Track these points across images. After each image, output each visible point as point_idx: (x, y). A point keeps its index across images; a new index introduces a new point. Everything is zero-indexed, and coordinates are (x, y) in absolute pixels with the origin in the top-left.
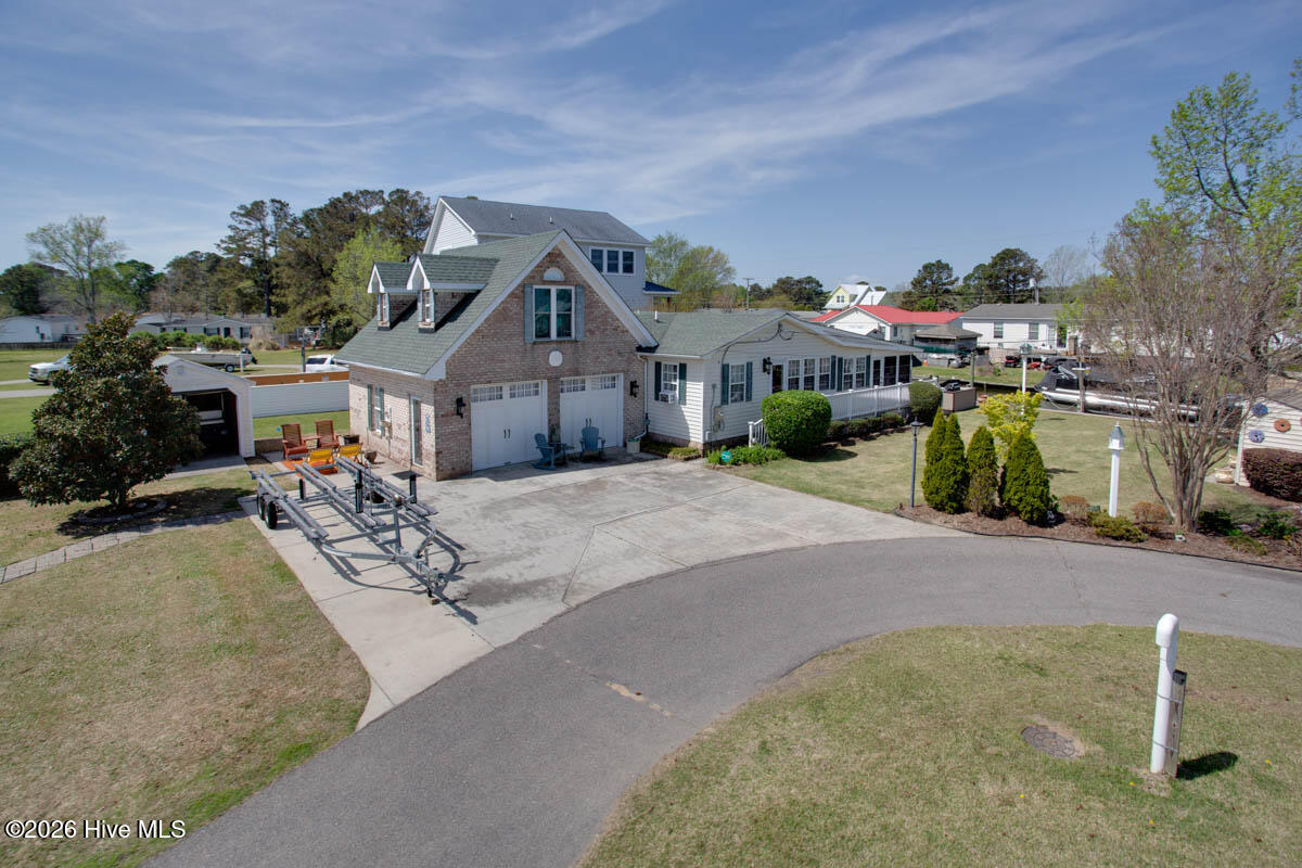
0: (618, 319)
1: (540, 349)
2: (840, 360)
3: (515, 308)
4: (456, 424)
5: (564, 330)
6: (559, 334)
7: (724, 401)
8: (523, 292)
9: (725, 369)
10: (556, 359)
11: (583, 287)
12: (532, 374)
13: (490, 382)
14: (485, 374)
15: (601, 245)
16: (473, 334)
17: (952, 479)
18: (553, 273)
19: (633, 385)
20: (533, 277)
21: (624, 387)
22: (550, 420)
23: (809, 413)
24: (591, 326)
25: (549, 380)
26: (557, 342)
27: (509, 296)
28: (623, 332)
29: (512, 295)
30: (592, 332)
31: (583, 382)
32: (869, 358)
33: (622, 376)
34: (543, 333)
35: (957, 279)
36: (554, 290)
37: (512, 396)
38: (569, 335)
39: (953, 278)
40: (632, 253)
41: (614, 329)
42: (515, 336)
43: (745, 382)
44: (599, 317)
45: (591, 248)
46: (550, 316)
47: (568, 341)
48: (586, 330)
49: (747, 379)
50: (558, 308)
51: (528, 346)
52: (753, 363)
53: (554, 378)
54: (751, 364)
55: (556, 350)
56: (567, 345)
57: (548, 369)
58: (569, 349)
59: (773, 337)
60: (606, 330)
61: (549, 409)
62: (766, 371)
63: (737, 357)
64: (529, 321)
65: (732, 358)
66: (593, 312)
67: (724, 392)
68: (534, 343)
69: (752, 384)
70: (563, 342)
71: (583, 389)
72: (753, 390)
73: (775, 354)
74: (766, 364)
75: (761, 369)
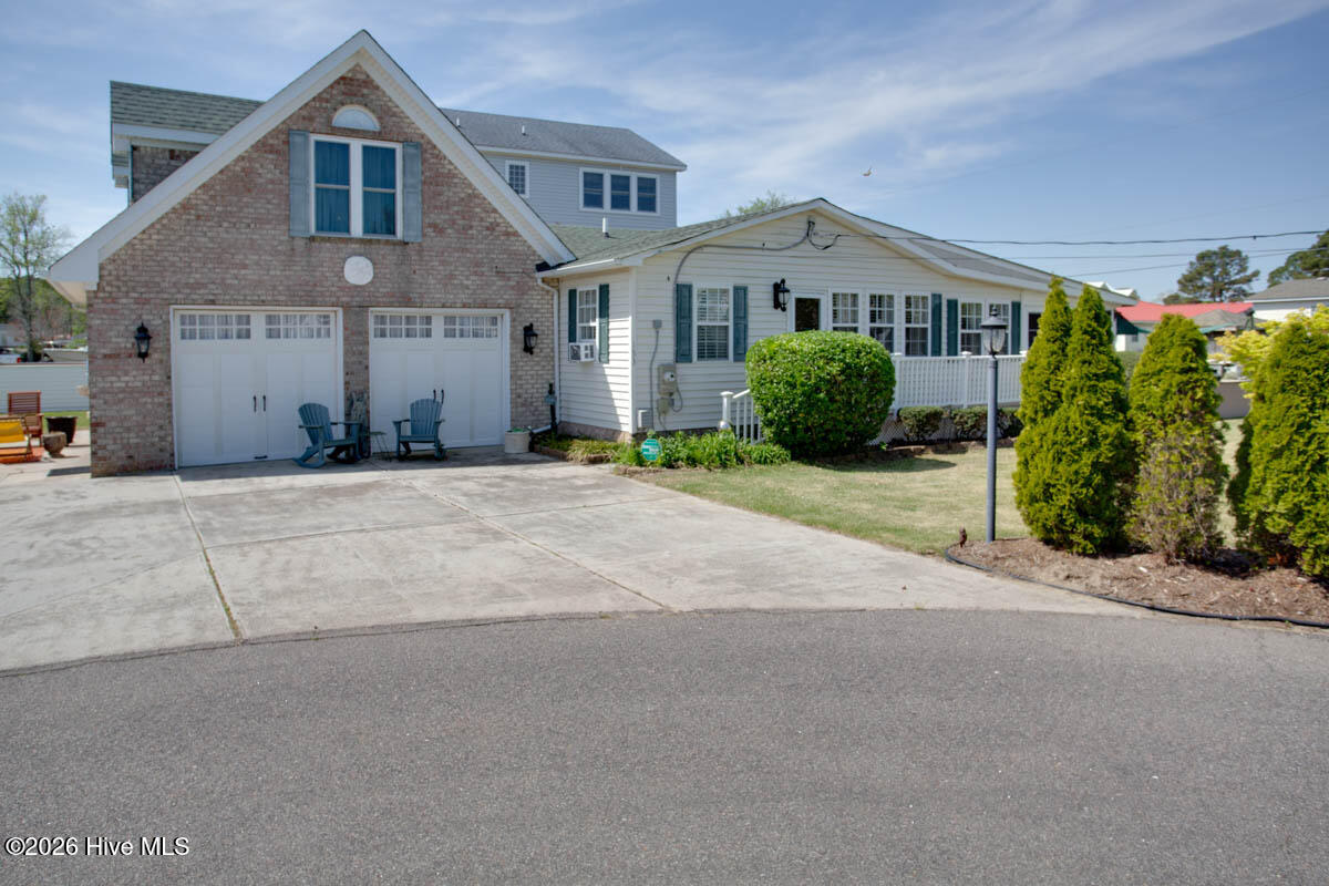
0: (495, 211)
1: (325, 251)
2: (952, 304)
3: (268, 171)
4: (134, 376)
5: (382, 219)
6: (369, 227)
7: (682, 355)
8: (287, 143)
9: (683, 294)
10: (358, 271)
11: (424, 150)
12: (308, 295)
13: (213, 302)
14: (204, 286)
16: (174, 210)
17: (1088, 458)
18: (352, 115)
19: (529, 331)
20: (311, 119)
21: (512, 337)
22: (346, 383)
23: (835, 368)
24: (440, 218)
25: (347, 308)
26: (360, 241)
27: (256, 147)
28: (507, 234)
29: (263, 146)
30: (439, 230)
31: (428, 320)
32: (1017, 307)
33: (507, 313)
34: (333, 216)
35: (1256, 274)
36: (356, 148)
37: (271, 334)
38: (392, 231)
39: (1249, 272)
41: (488, 229)
42: (269, 222)
43: (730, 324)
44: (455, 204)
45: (582, 170)
46: (347, 193)
47: (387, 242)
48: (430, 225)
49: (735, 317)
50: (367, 181)
51: (300, 244)
52: (750, 289)
53: (356, 306)
54: (745, 289)
55: (360, 255)
56: (386, 250)
57: (341, 289)
58: (390, 256)
59: (796, 245)
60: (471, 227)
61: (346, 364)
62: (782, 307)
63: (713, 274)
64: (300, 196)
65: (699, 275)
66: (441, 194)
67: (681, 338)
68: (311, 238)
69: (746, 329)
70: (376, 242)
71: (427, 334)
72: (748, 340)
73: (802, 277)
74: (782, 291)
75: (770, 302)
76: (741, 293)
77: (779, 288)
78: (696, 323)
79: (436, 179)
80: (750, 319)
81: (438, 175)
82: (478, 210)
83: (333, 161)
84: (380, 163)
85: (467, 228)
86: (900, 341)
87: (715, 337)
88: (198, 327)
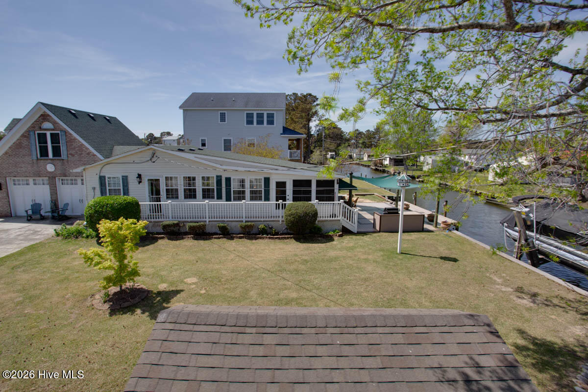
0: (88, 149)
1: (42, 163)
3: (25, 142)
5: (57, 152)
6: (54, 155)
8: (30, 134)
10: (50, 168)
11: (66, 132)
12: (39, 174)
13: (15, 177)
14: (12, 173)
18: (47, 125)
20: (34, 127)
22: (51, 197)
24: (73, 152)
26: (51, 160)
27: (21, 136)
29: (23, 136)
30: (72, 155)
34: (44, 152)
36: (48, 134)
37: (35, 184)
38: (60, 156)
40: (273, 114)
41: (87, 154)
42: (26, 155)
43: (121, 188)
44: (77, 147)
45: (245, 112)
46: (47, 146)
47: (58, 159)
48: (70, 154)
49: (123, 186)
50: (52, 143)
51: (35, 161)
52: (129, 176)
53: (52, 178)
54: (127, 177)
55: (51, 163)
56: (58, 162)
57: (47, 173)
58: (59, 163)
59: (148, 161)
60: (82, 154)
61: (51, 193)
62: (140, 182)
63: (114, 172)
64: (33, 148)
65: (108, 172)
66: (72, 145)
67: (103, 193)
68: (38, 159)
69: (128, 189)
70: (55, 159)
71: (76, 184)
72: (130, 193)
73: (151, 171)
74: (137, 178)
75: (136, 181)
76: (125, 179)
77: (139, 176)
78: (108, 188)
79: (70, 141)
80: (129, 186)
81: (71, 139)
82: (84, 149)
83: (42, 138)
84: (55, 138)
85: (80, 154)
86: (199, 193)
87: (117, 192)
88: (17, 183)
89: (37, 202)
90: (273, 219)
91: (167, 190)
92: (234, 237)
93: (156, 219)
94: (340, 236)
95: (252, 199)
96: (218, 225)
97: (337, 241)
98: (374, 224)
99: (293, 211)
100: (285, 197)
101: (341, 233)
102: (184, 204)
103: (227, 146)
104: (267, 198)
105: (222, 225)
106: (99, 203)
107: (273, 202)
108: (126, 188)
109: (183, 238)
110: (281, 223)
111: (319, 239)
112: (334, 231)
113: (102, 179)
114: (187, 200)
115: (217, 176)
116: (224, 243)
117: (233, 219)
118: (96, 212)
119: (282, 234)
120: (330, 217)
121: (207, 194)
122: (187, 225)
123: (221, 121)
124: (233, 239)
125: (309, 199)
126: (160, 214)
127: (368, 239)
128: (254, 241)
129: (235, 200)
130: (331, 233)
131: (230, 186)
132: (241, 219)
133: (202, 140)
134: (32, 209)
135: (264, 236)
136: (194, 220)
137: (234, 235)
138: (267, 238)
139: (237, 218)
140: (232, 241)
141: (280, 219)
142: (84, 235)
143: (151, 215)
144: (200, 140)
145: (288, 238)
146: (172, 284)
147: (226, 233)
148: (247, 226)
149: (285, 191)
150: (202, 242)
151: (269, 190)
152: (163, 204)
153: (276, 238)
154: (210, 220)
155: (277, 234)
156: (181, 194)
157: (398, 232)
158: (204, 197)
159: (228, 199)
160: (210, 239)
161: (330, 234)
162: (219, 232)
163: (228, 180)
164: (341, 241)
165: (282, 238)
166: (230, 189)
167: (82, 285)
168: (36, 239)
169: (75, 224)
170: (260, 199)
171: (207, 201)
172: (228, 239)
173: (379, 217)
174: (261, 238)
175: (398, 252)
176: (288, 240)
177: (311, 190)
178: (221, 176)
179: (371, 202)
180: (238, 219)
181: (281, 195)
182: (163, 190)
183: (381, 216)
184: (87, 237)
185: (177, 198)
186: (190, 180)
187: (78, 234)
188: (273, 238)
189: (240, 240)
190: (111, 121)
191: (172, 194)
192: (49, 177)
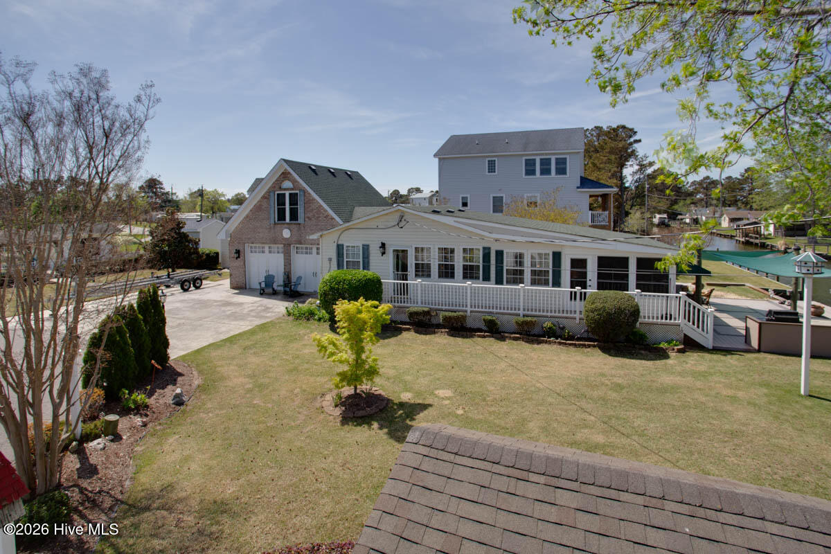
0: (326, 211)
1: (279, 227)
3: (265, 205)
4: (237, 263)
5: (294, 216)
6: (291, 219)
8: (270, 195)
10: (286, 233)
11: (304, 191)
12: (275, 241)
13: (253, 243)
15: (546, 154)
18: (286, 184)
20: (275, 187)
22: (285, 269)
24: (310, 215)
26: (288, 224)
27: (262, 198)
29: (264, 197)
30: (310, 219)
31: (312, 248)
32: (557, 256)
34: (281, 216)
36: (287, 194)
37: (270, 252)
38: (297, 220)
40: (565, 159)
41: (325, 217)
42: (264, 219)
43: (361, 260)
44: (314, 209)
45: (524, 158)
46: (285, 209)
47: (295, 224)
48: (308, 217)
49: (363, 258)
50: (290, 204)
51: (272, 226)
52: (371, 245)
53: (287, 245)
54: (368, 246)
55: (288, 228)
56: (294, 226)
57: (282, 239)
58: (295, 228)
59: (394, 226)
60: (320, 217)
61: (284, 263)
62: (383, 253)
63: (353, 240)
64: (272, 212)
65: (347, 241)
66: (310, 206)
67: (340, 266)
68: (275, 224)
69: (368, 262)
70: (292, 224)
71: (311, 253)
72: (371, 267)
73: (398, 240)
74: (380, 247)
75: (379, 252)
76: (366, 249)
77: (383, 245)
78: (345, 260)
79: (310, 201)
80: (371, 258)
81: (309, 200)
82: (322, 211)
83: (281, 199)
84: (293, 198)
85: (318, 217)
86: (459, 271)
87: (355, 265)
88: (253, 250)
89: (270, 273)
90: (565, 315)
91: (417, 265)
92: (507, 337)
93: (401, 303)
94: (679, 351)
95: (534, 283)
96: (483, 317)
97: (674, 359)
98: (747, 338)
99: (599, 305)
100: (586, 282)
101: (681, 347)
102: (439, 285)
103: (498, 205)
104: (557, 283)
105: (490, 318)
106: (335, 278)
107: (566, 288)
108: (366, 260)
109: (434, 333)
110: (577, 321)
111: (643, 352)
112: (669, 342)
113: (340, 248)
114: (442, 279)
115: (484, 248)
116: (491, 344)
117: (506, 311)
118: (332, 289)
119: (579, 339)
120: (662, 318)
121: (469, 273)
122: (442, 314)
123: (489, 172)
124: (504, 340)
125: (625, 287)
126: (406, 297)
127: (736, 363)
128: (535, 346)
129: (508, 283)
130: (663, 345)
131: (502, 263)
132: (517, 312)
133: (463, 198)
134: (265, 282)
135: (552, 339)
136: (451, 308)
137: (506, 335)
138: (555, 342)
139: (511, 309)
140: (503, 343)
141: (577, 316)
142: (316, 317)
143: (395, 298)
144: (461, 199)
145: (589, 346)
146: (418, 394)
147: (494, 330)
148: (526, 323)
149: (586, 273)
150: (459, 340)
151: (560, 272)
152: (410, 284)
153: (570, 345)
154: (473, 309)
155: (571, 338)
156: (435, 270)
157: (800, 356)
158: (465, 277)
159: (499, 281)
160: (472, 336)
161: (661, 346)
162: (485, 328)
163: (500, 254)
164: (682, 360)
165: (580, 345)
166: (502, 267)
167: (312, 379)
168: (267, 317)
169: (308, 301)
170: (546, 283)
171: (470, 283)
172: (497, 339)
173: (757, 325)
174: (546, 342)
175: (802, 392)
176: (589, 349)
177: (628, 274)
178: (489, 248)
179: (740, 297)
180: (513, 312)
181: (579, 279)
182: (412, 264)
183: (760, 324)
184: (320, 320)
185: (429, 276)
186: (447, 253)
187: (310, 315)
188: (566, 344)
189: (515, 342)
190: (352, 176)
191: (422, 270)
192: (285, 245)
